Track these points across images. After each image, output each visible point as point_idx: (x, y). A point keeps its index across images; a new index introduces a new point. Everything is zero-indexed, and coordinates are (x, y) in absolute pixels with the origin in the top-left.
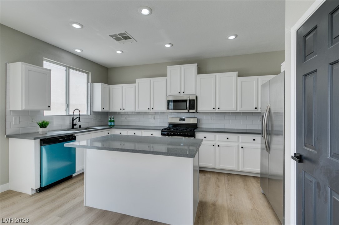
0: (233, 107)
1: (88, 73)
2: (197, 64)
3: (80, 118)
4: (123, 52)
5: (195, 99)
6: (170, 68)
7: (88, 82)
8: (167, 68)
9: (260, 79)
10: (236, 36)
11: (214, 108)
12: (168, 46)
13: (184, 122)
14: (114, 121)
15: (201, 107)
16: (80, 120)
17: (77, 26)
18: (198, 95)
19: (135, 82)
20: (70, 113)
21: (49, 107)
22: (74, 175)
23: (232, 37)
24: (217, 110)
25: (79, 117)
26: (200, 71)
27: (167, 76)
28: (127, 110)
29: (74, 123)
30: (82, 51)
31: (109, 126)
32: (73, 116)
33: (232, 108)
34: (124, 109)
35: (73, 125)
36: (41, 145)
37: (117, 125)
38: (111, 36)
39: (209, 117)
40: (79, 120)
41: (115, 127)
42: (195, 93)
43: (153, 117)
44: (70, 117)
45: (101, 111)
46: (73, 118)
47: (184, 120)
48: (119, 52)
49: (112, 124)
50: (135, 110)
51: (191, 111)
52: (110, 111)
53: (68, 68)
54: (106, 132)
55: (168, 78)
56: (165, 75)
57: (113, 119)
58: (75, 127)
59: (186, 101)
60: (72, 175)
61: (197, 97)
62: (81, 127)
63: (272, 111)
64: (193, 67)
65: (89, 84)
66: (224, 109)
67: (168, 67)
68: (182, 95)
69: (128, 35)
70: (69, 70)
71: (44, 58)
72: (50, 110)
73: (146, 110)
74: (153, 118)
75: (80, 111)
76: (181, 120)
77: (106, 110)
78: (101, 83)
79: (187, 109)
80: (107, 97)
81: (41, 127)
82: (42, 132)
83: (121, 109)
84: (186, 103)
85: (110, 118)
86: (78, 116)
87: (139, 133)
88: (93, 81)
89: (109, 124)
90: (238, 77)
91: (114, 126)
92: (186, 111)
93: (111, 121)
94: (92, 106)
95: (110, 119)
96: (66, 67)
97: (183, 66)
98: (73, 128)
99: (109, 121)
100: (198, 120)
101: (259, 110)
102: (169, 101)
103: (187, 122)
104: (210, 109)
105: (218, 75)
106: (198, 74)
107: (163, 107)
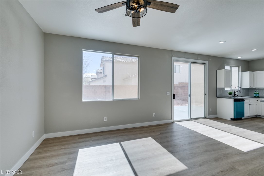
1: (239, 67)
3: (241, 91)
7: (239, 72)
14: (258, 93)
20: (232, 89)
21: (231, 86)
22: (243, 118)
31: (255, 96)
32: (235, 90)
36: (234, 101)
44: (233, 91)
45: (249, 87)
46: (235, 91)
52: (254, 87)
54: (255, 99)
57: (258, 92)
60: (242, 118)
62: (238, 96)
65: (240, 73)
70: (231, 67)
71: (225, 65)
75: (240, 88)
77: (252, 87)
78: (249, 72)
80: (252, 79)
81: (229, 95)
82: (231, 96)
85: (256, 92)
86: (239, 90)
88: (242, 71)
89: (255, 95)
91: (259, 96)
93: (256, 93)
94: (241, 85)
95: (255, 92)
96: (230, 66)
98: (235, 96)
99: (254, 93)
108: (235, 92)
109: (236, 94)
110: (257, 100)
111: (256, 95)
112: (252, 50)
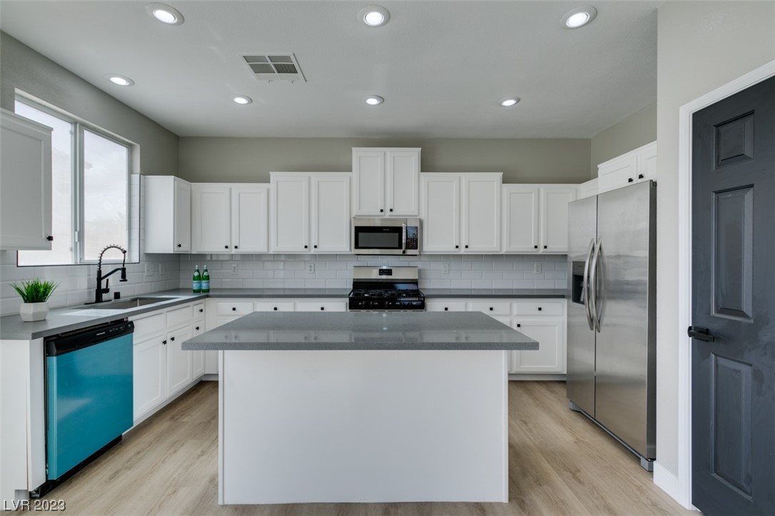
0: (495, 245)
1: (130, 147)
2: (420, 149)
3: (127, 271)
4: (251, 101)
5: (418, 225)
6: (358, 153)
7: (130, 172)
8: (351, 152)
9: (542, 191)
10: (518, 100)
11: (457, 247)
12: (373, 101)
13: (389, 277)
14: (208, 278)
15: (432, 243)
16: (127, 278)
17: (165, 16)
18: (423, 216)
19: (266, 180)
20: (86, 259)
21: (50, 238)
22: (126, 433)
23: (509, 103)
24: (463, 251)
25: (124, 270)
26: (426, 167)
27: (351, 171)
28: (245, 248)
29: (103, 286)
30: (132, 82)
31: (195, 291)
32: (100, 264)
33: (492, 247)
34: (236, 247)
35: (100, 292)
37: (215, 290)
38: (247, 59)
39: (440, 266)
40: (124, 278)
41: (211, 293)
42: (416, 213)
43: (311, 266)
44: (89, 270)
45: (172, 252)
46: (99, 272)
47: (389, 272)
48: (241, 101)
49: (204, 285)
50: (268, 251)
51: (409, 252)
52: (194, 252)
53: (79, 127)
54: (195, 307)
55: (355, 173)
56: (348, 169)
57: (205, 274)
58: (105, 296)
59: (399, 230)
60: (121, 436)
61: (421, 222)
62: (121, 295)
63: (606, 252)
64: (414, 155)
65: (136, 177)
66: (476, 248)
67: (355, 150)
68: (387, 217)
69: (295, 63)
70: (81, 132)
71: (17, 91)
72: (51, 249)
73: (300, 250)
74: (311, 270)
75: (125, 252)
76: (382, 272)
77: (185, 249)
78: (173, 177)
79: (400, 247)
80: (187, 216)
81: (26, 302)
83: (226, 247)
84: (397, 234)
85: (198, 271)
86: (121, 266)
87: (286, 306)
88: (146, 171)
89: (195, 286)
90: (503, 183)
91: (208, 291)
92: (400, 252)
93: (199, 278)
94: (143, 240)
95: (196, 274)
96: (74, 123)
97: (390, 152)
98: (99, 299)
99: (194, 279)
100: (420, 271)
101: (541, 251)
102: (359, 230)
103: (396, 275)
104: (449, 248)
105: (465, 176)
106: (421, 171)
107: (342, 242)
108: (100, 279)
109: (107, 290)
110: (201, 307)
111: (201, 286)
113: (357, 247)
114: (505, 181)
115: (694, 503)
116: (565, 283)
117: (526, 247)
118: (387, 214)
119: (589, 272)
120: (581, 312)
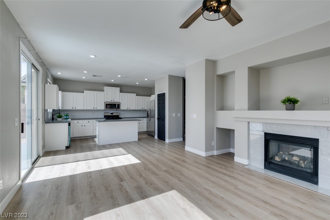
2: (120, 88)
8: (104, 87)
9: (143, 98)
10: (139, 83)
12: (112, 81)
14: (68, 115)
15: (122, 107)
19: (83, 92)
21: (59, 107)
24: (128, 109)
26: (121, 92)
28: (77, 108)
31: (65, 119)
33: (134, 108)
34: (75, 108)
42: (119, 101)
46: (53, 114)
47: (112, 114)
48: (84, 78)
49: (68, 118)
50: (84, 109)
51: (118, 109)
55: (105, 92)
56: (103, 91)
59: (115, 105)
61: (120, 103)
63: (151, 109)
64: (118, 89)
66: (131, 108)
73: (92, 109)
74: (93, 113)
76: (111, 114)
78: (61, 91)
79: (116, 108)
83: (72, 108)
89: (65, 117)
92: (116, 109)
93: (66, 115)
95: (66, 114)
97: (113, 88)
99: (65, 115)
100: (119, 113)
101: (143, 109)
102: (106, 105)
103: (114, 114)
104: (126, 108)
105: (129, 94)
106: (120, 92)
107: (103, 107)
112: (84, 72)
113: (106, 108)
114: (137, 95)
115: (158, 138)
116: (146, 116)
117: (140, 108)
118: (113, 101)
119: (149, 113)
120: (148, 119)
